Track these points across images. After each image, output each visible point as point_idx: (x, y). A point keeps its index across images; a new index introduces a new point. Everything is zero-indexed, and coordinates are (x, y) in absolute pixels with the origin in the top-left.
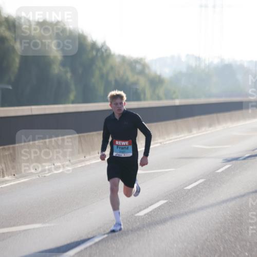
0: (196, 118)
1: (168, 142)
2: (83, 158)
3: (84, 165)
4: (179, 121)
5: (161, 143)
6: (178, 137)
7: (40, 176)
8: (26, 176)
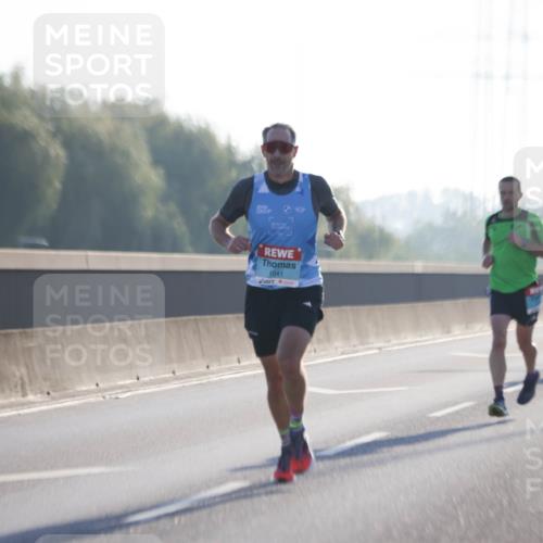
0: (460, 302)
1: (396, 348)
2: (204, 369)
3: (204, 381)
4: (421, 306)
5: (380, 348)
6: (418, 339)
7: (108, 397)
8: (74, 396)
